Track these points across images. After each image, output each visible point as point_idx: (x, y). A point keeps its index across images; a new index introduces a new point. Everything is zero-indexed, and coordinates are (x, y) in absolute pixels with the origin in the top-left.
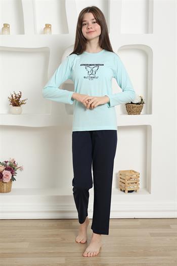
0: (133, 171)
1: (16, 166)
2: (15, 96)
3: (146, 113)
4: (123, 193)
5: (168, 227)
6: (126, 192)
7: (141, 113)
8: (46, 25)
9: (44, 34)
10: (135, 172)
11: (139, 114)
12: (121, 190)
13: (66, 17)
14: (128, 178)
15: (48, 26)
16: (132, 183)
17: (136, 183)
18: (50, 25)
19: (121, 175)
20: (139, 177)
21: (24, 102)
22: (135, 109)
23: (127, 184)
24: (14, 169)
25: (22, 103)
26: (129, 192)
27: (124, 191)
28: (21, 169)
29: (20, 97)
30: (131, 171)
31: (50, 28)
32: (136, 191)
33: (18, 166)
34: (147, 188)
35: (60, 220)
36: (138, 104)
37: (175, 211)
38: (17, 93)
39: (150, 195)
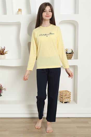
0: (67, 91)
1: (2, 88)
2: (2, 49)
3: (75, 59)
4: (62, 103)
5: (87, 122)
6: (64, 102)
7: (72, 59)
8: (19, 9)
9: (18, 14)
10: (68, 92)
11: (71, 59)
12: (61, 102)
13: (30, 5)
14: (64, 95)
15: (20, 10)
16: (66, 98)
17: (69, 98)
18: (21, 9)
19: (60, 93)
20: (70, 94)
21: (7, 53)
22: (69, 56)
23: (64, 98)
24: (1, 90)
25: (5, 53)
26: (65, 103)
27: (62, 102)
28: (5, 89)
29: (4, 49)
30: (66, 91)
31: (21, 11)
32: (69, 102)
33: (3, 88)
34: (75, 100)
35: (27, 118)
36: (70, 53)
37: (90, 113)
38: (3, 47)
39: (76, 104)
